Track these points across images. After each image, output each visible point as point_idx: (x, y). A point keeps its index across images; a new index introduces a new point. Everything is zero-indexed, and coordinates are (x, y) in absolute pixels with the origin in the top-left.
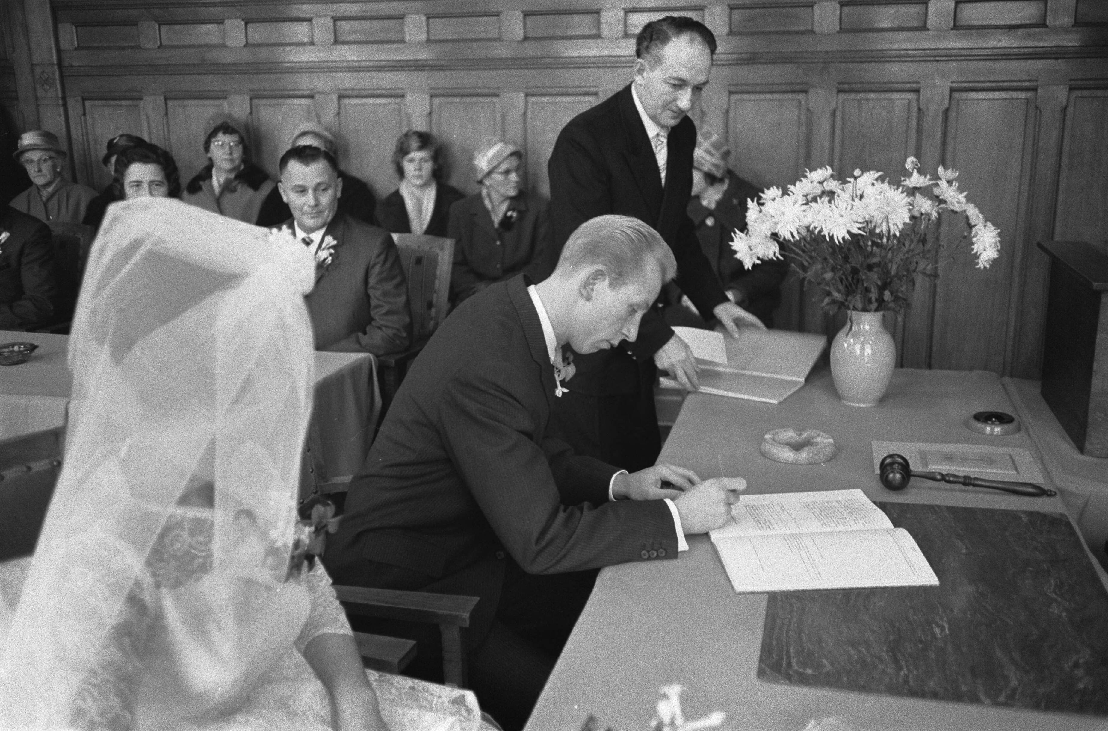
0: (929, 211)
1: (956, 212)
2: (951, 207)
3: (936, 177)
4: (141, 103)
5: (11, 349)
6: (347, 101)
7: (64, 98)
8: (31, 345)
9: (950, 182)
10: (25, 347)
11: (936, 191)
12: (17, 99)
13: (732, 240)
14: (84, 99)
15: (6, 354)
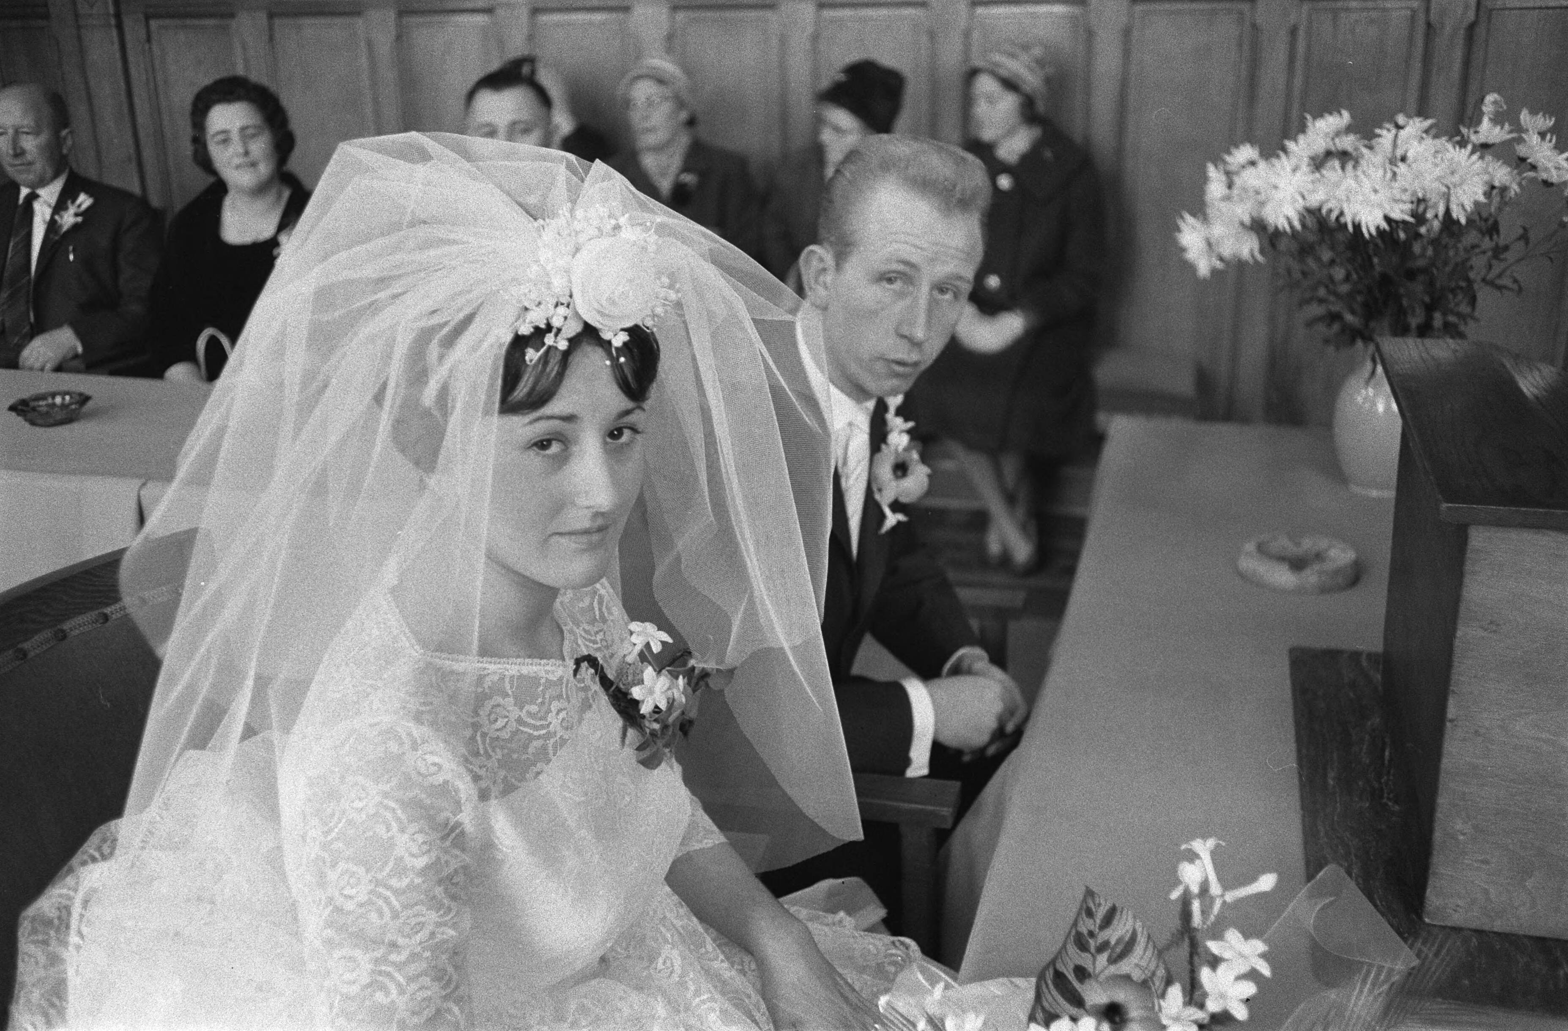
0: (1508, 184)
1: (1552, 184)
2: (1544, 176)
3: (1519, 129)
4: (234, 23)
5: (50, 401)
6: (544, 18)
7: (118, 15)
8: (81, 394)
9: (1542, 135)
10: (71, 397)
11: (1522, 150)
12: (46, 16)
13: (1179, 230)
14: (147, 18)
15: (45, 409)
